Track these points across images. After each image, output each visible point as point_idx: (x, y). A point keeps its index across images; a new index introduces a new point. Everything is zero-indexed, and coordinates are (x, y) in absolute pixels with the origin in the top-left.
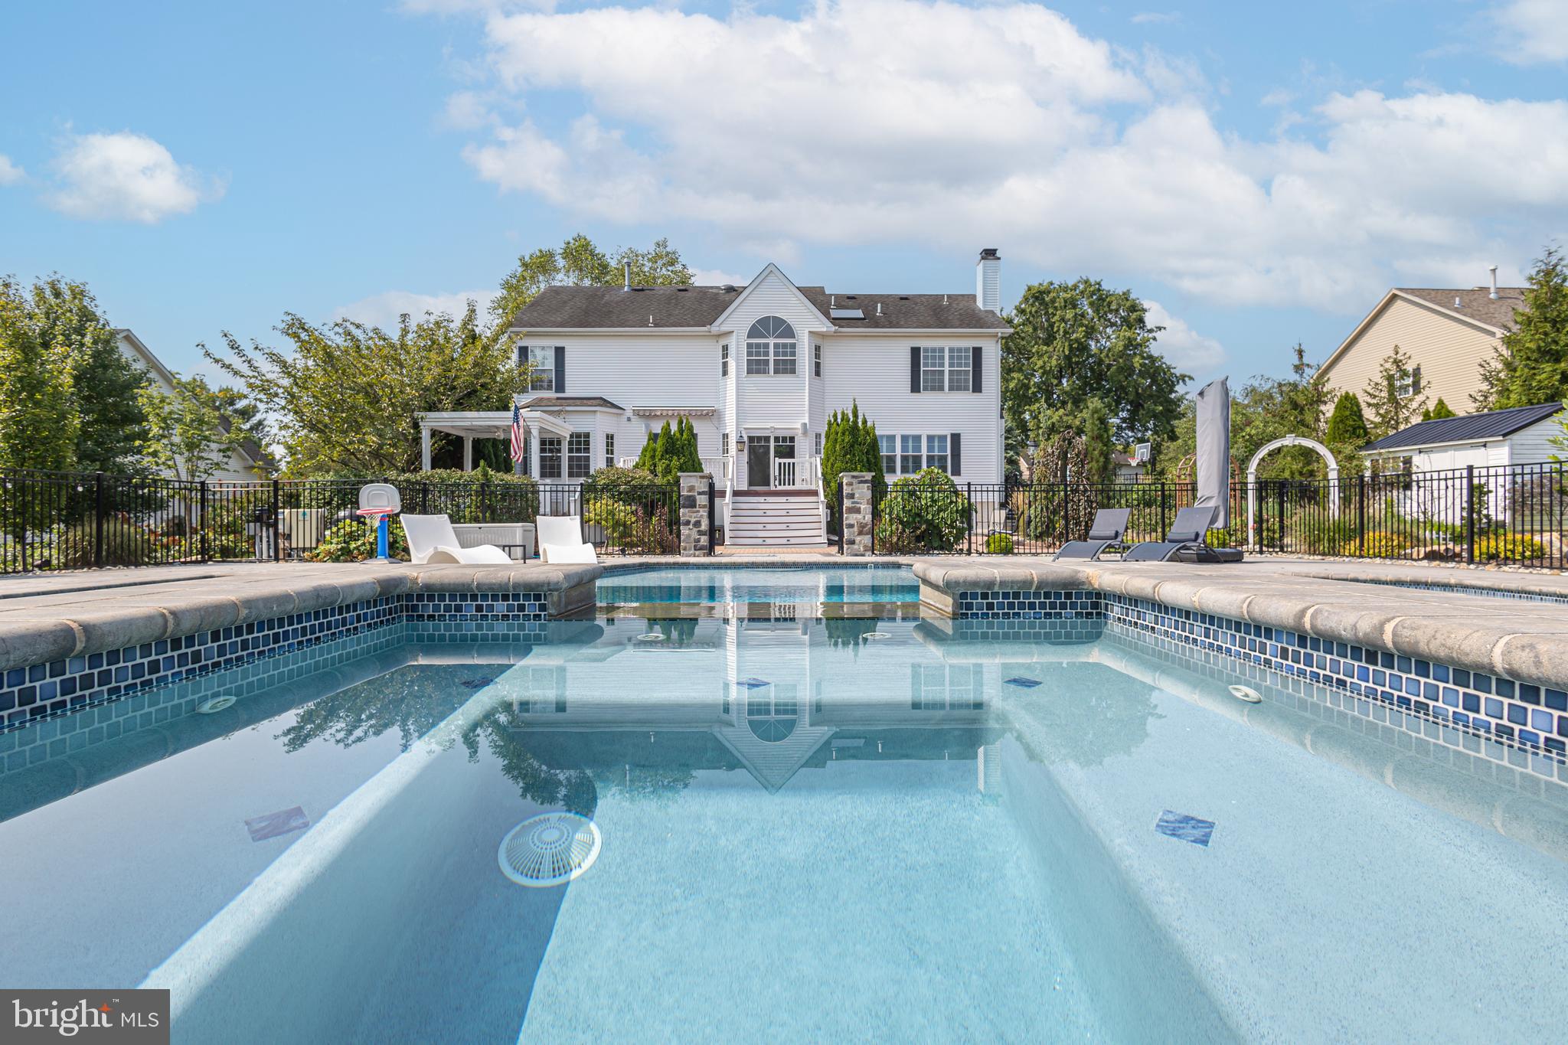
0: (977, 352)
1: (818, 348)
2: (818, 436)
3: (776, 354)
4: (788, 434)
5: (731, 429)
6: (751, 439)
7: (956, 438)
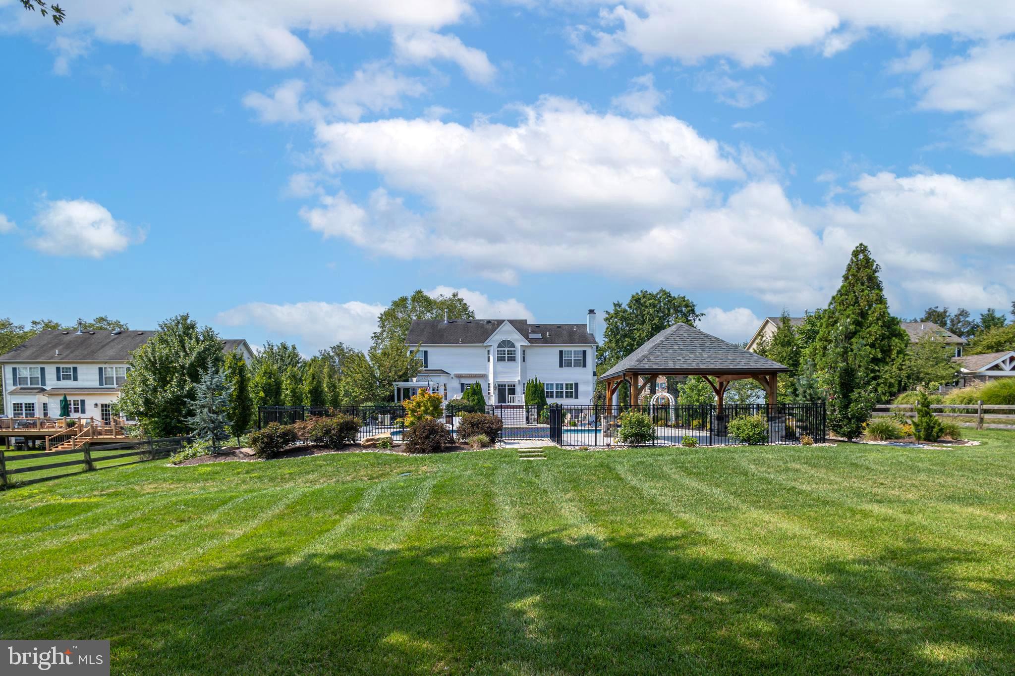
0: (584, 352)
1: (524, 351)
2: (524, 384)
3: (508, 354)
4: (513, 384)
5: (491, 381)
6: (499, 385)
7: (576, 384)
